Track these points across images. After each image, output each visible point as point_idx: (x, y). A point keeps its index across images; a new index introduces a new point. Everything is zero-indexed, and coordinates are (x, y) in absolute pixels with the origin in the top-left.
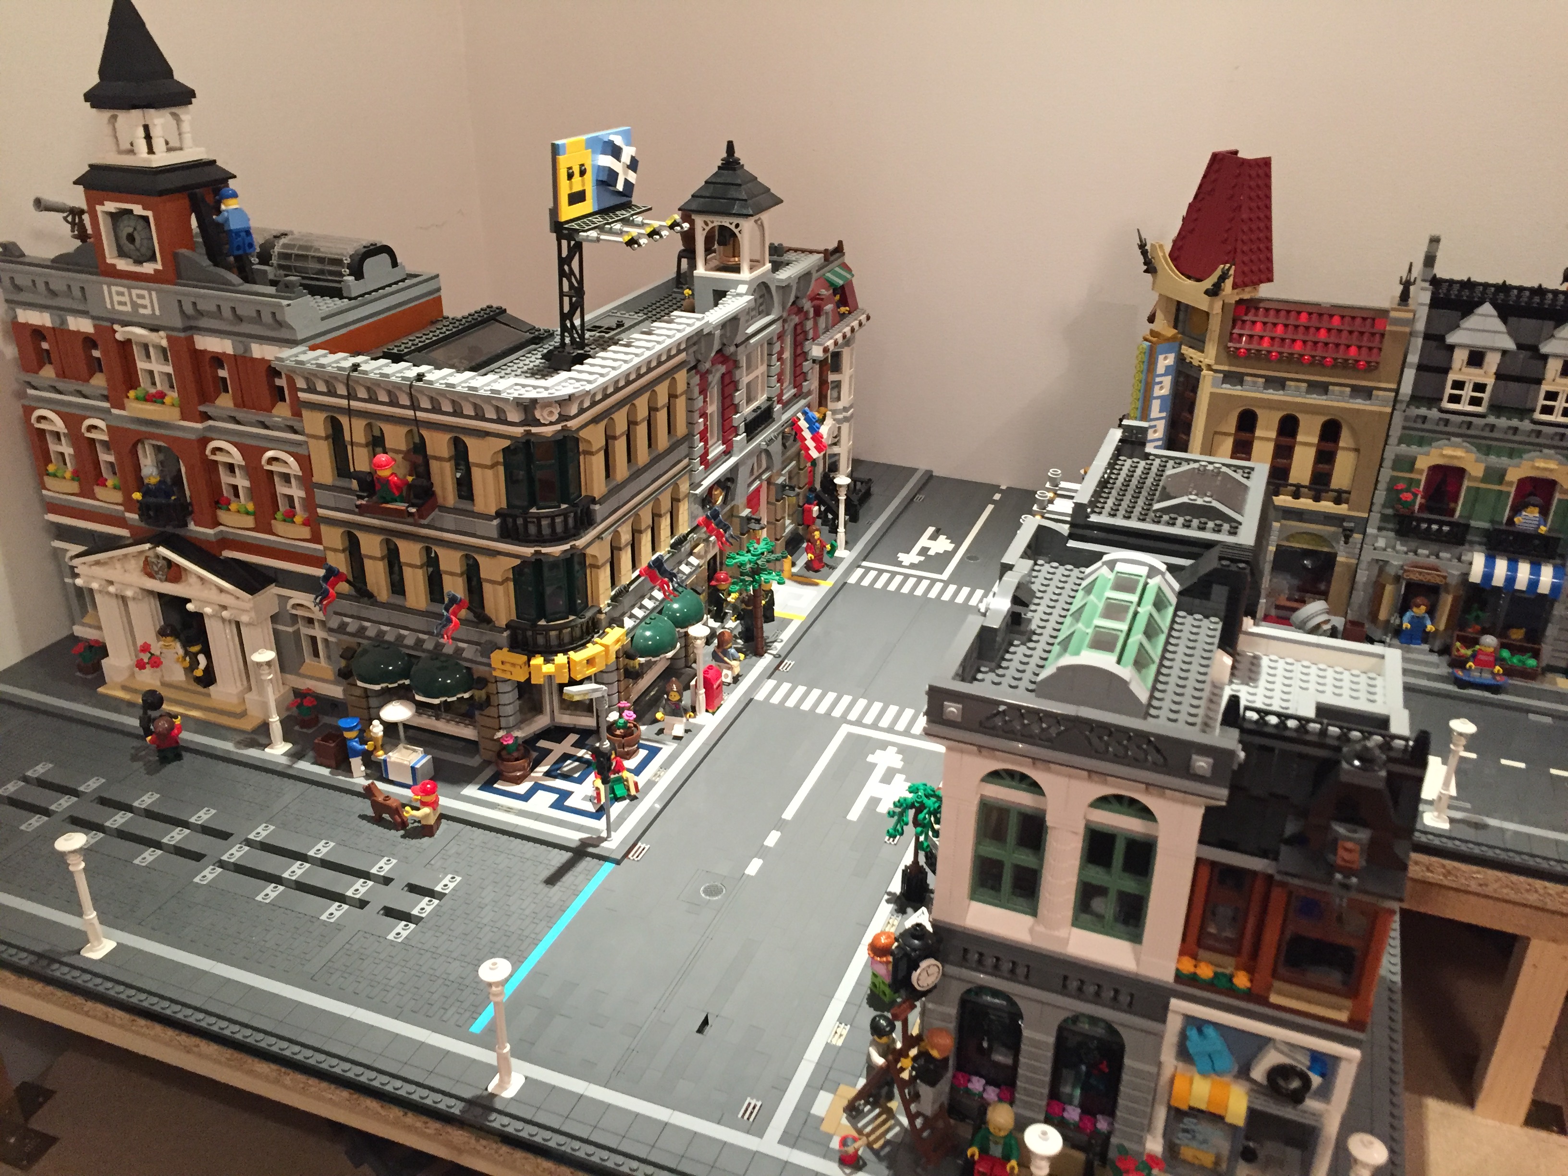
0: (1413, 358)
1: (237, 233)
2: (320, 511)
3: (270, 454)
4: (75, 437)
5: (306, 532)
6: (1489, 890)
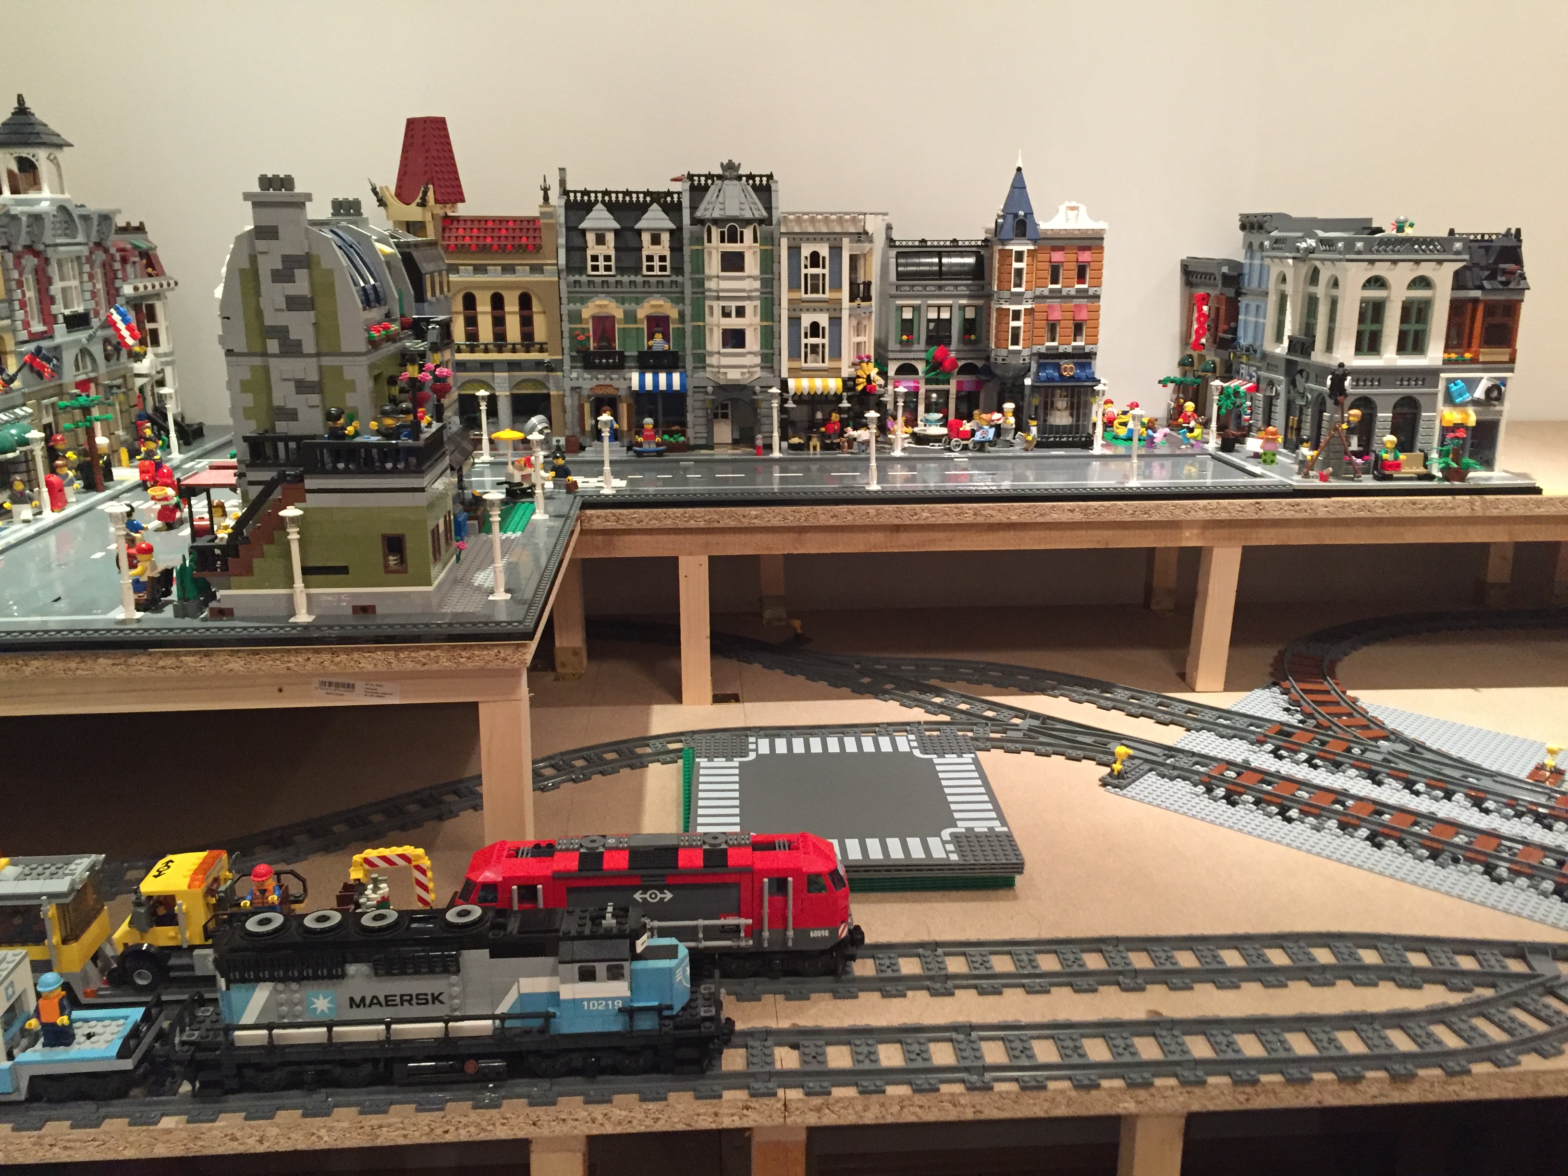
0: (562, 241)
6: (643, 525)
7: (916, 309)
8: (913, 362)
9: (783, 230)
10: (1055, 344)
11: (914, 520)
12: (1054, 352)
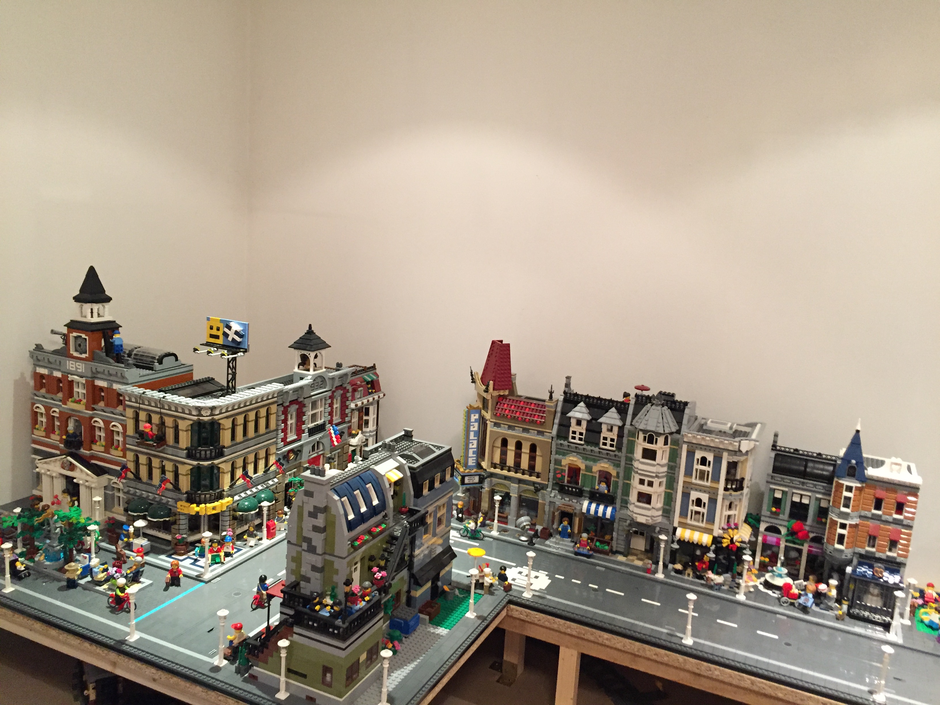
0: (557, 421)
1: (117, 346)
2: (127, 446)
3: (113, 423)
4: (48, 415)
5: (121, 454)
6: (541, 623)
7: (783, 492)
8: (778, 526)
9: (685, 440)
10: (873, 550)
11: (708, 673)
12: (873, 555)
